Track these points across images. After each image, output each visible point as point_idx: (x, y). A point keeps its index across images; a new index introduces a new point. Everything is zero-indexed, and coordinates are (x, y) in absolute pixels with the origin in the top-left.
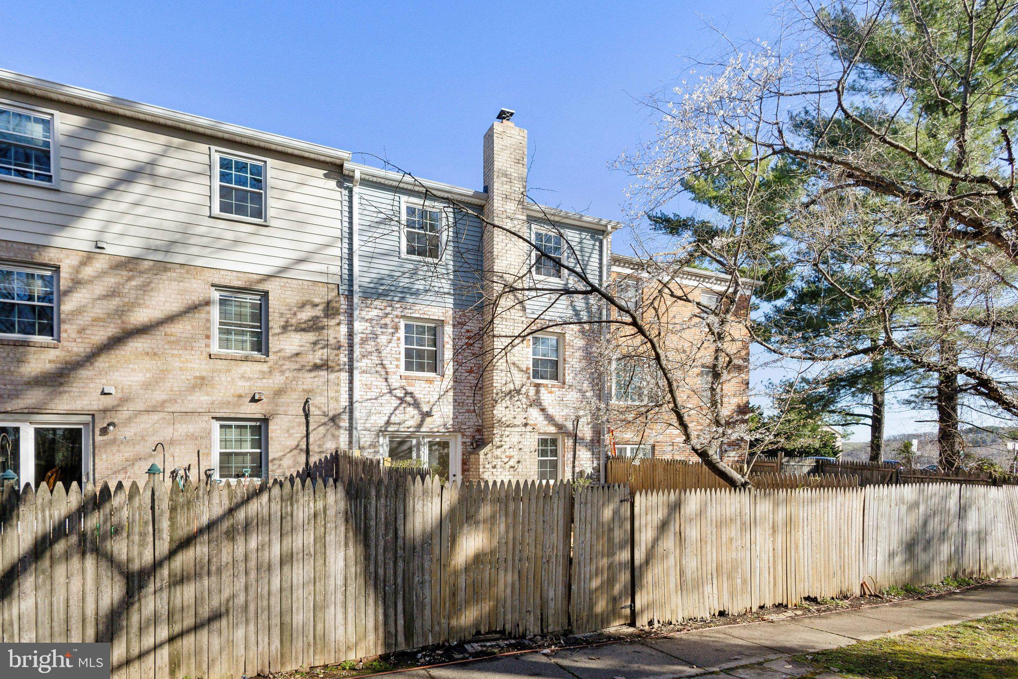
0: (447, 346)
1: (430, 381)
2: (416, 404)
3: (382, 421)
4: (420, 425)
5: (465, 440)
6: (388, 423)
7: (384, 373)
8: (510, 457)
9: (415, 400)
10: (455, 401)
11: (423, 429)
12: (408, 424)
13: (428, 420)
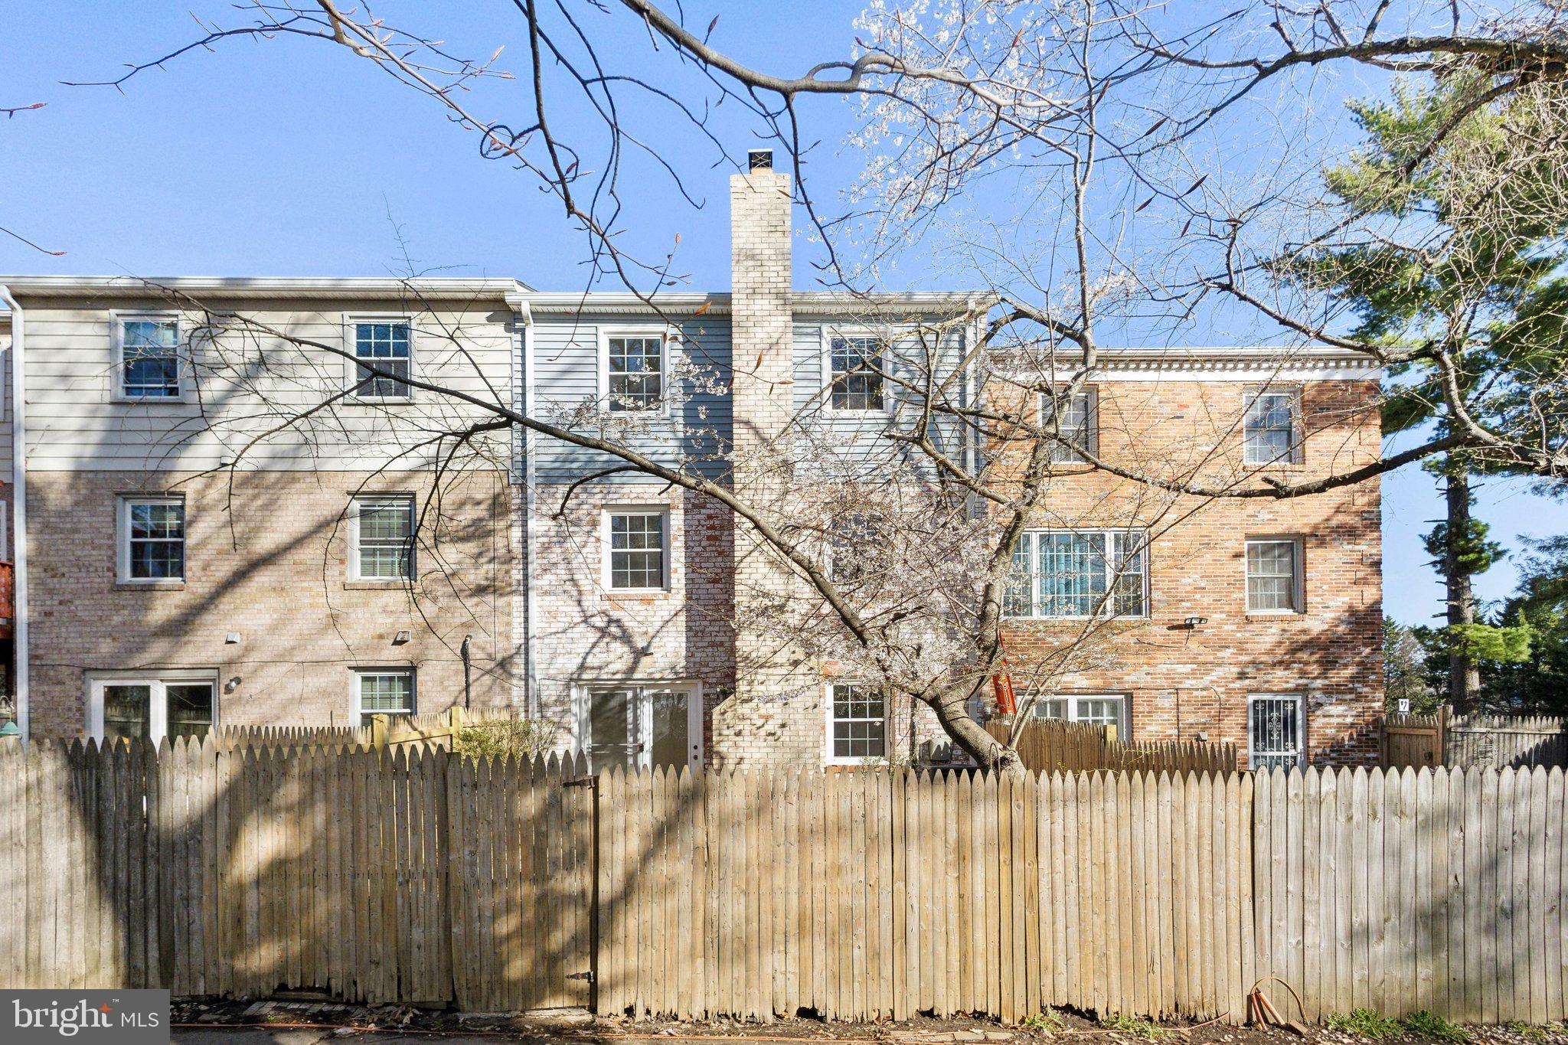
0: (674, 544)
1: (647, 601)
2: (626, 638)
3: (573, 664)
4: (632, 669)
5: (707, 691)
6: (582, 667)
7: (575, 593)
8: (767, 718)
9: (624, 631)
10: (689, 629)
11: (637, 676)
12: (613, 668)
13: (645, 660)
